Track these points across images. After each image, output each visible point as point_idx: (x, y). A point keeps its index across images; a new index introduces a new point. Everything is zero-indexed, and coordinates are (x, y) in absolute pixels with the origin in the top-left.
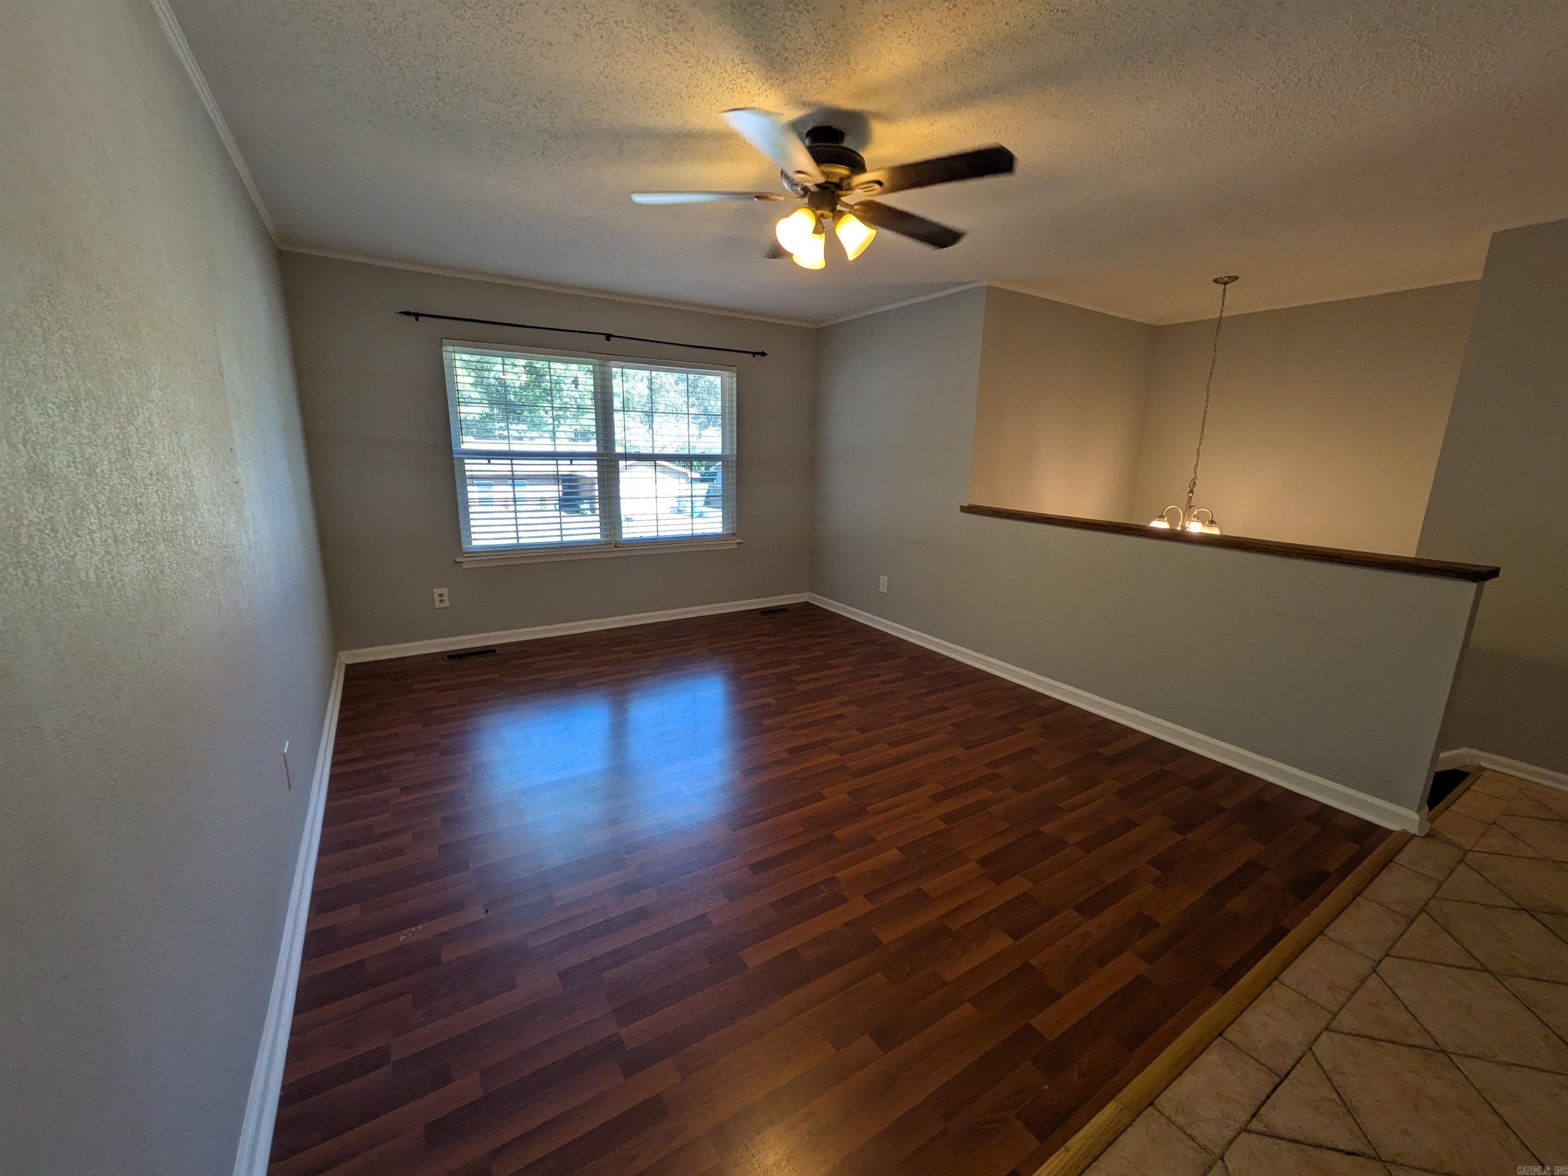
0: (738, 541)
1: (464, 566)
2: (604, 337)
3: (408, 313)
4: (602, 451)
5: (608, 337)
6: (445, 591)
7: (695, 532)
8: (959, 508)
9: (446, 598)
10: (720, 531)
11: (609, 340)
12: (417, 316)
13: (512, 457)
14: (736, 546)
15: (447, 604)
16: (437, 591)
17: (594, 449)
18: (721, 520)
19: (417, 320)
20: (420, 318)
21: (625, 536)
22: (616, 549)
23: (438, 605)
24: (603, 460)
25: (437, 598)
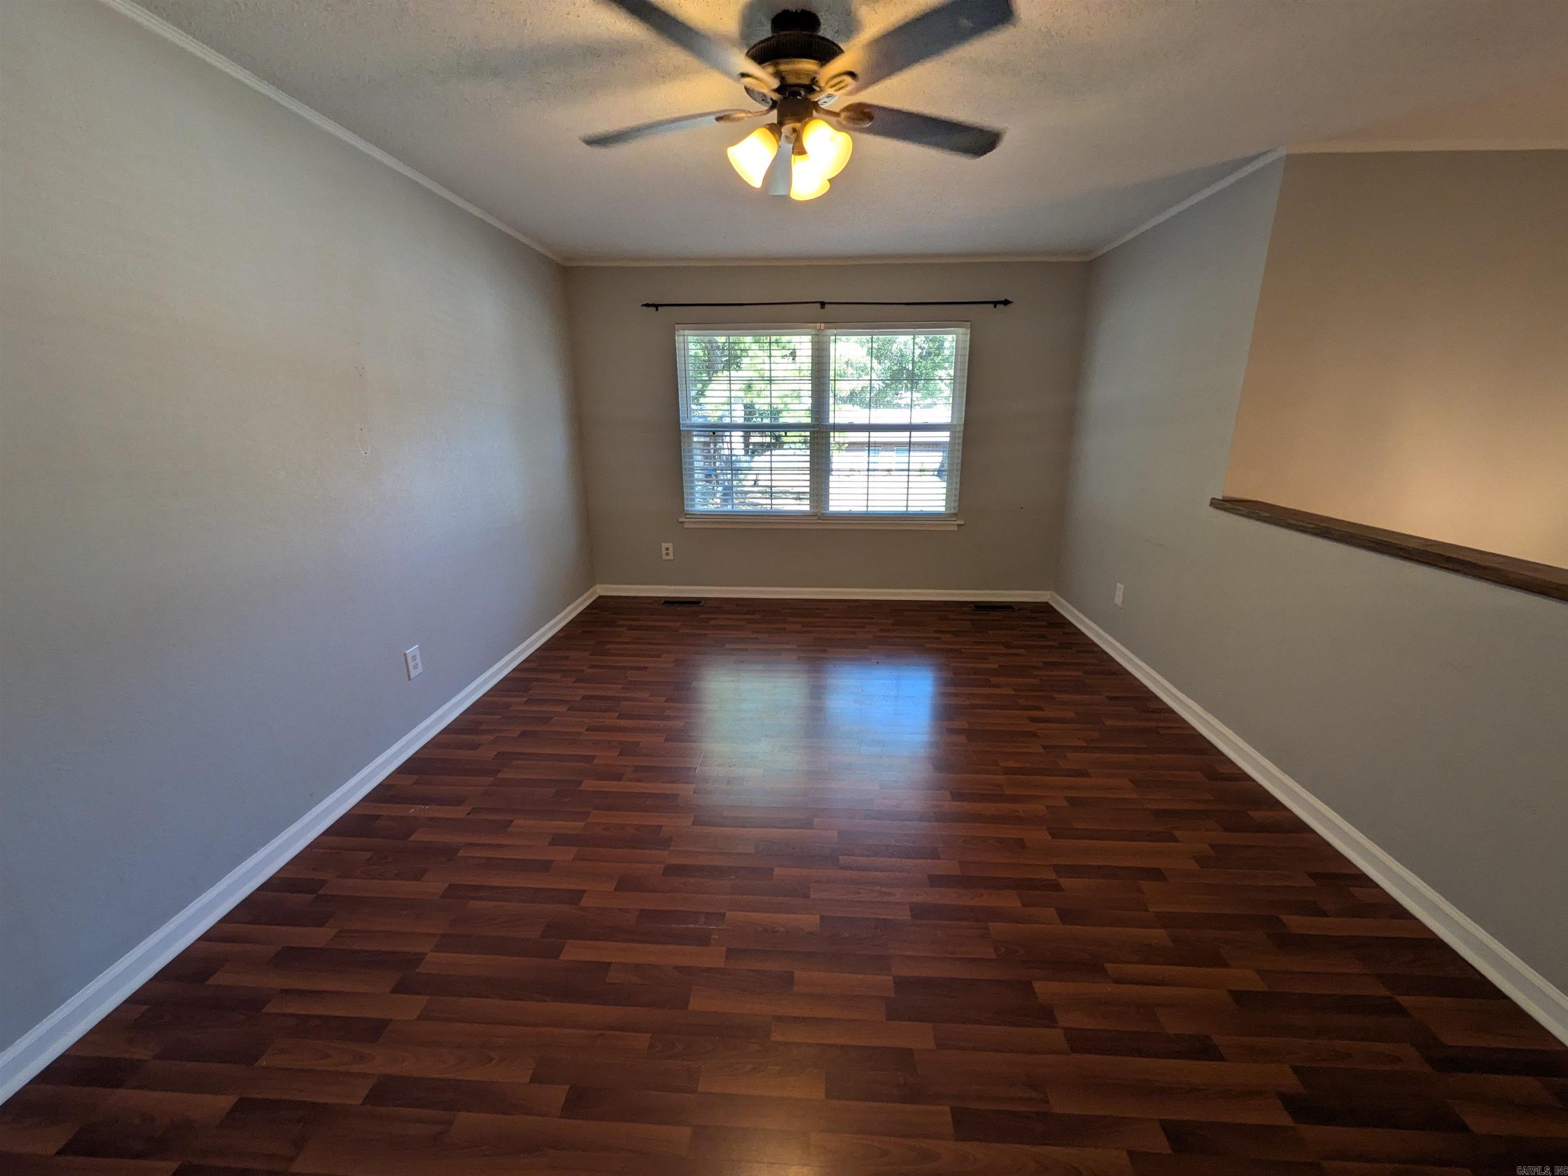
0: (958, 522)
1: (686, 526)
2: (819, 305)
3: (647, 305)
4: (814, 423)
5: (823, 304)
6: (669, 545)
7: (910, 509)
8: (1209, 501)
9: (671, 551)
10: (943, 509)
11: (824, 308)
12: (656, 306)
13: (730, 430)
14: (956, 528)
15: (671, 557)
16: (664, 545)
17: (809, 420)
18: (944, 497)
19: (657, 310)
20: (659, 308)
21: (831, 509)
22: (819, 521)
23: (665, 557)
24: (814, 431)
25: (664, 552)
